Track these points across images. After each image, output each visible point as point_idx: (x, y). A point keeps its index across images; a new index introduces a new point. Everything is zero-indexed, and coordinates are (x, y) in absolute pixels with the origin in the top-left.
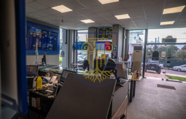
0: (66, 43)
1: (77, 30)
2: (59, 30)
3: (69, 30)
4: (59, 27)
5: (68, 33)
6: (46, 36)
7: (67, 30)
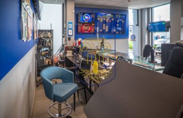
0: (137, 25)
1: (152, 8)
2: (128, 11)
3: (141, 10)
4: (127, 8)
5: (139, 13)
6: (113, 19)
7: (138, 10)
